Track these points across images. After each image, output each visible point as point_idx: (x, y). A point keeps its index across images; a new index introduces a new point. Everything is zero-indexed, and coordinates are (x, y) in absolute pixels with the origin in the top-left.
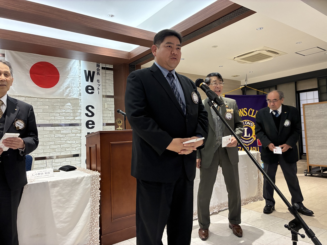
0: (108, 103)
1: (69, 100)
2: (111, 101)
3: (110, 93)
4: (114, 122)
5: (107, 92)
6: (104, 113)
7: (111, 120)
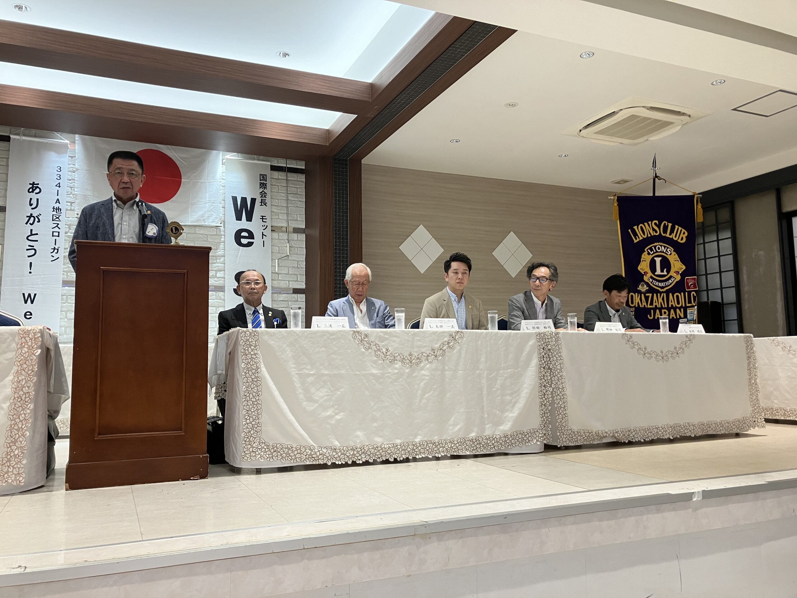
0: (292, 243)
1: (206, 236)
2: (297, 240)
3: (297, 222)
4: (303, 286)
5: (291, 220)
6: (281, 266)
7: (297, 281)
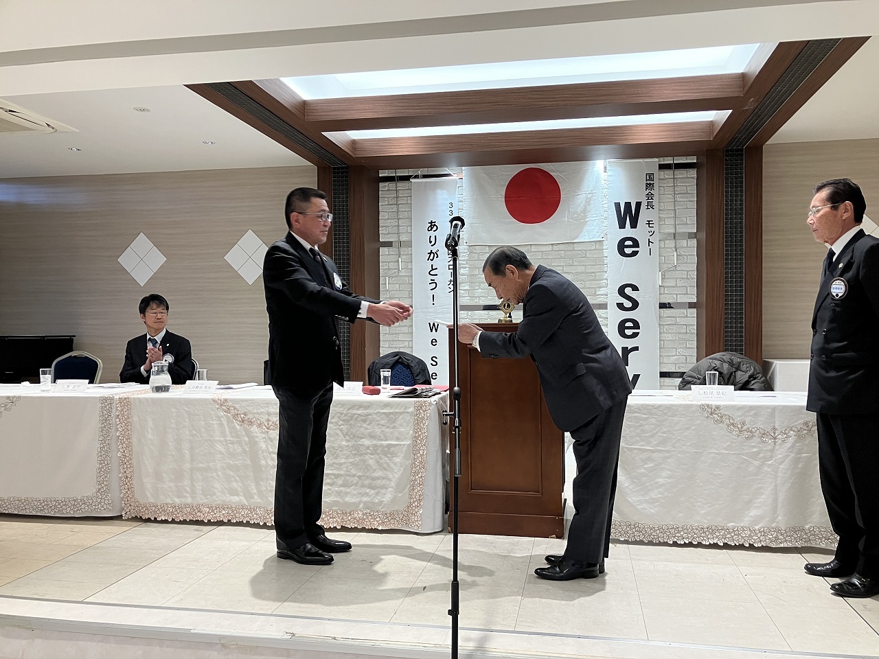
0: (681, 251)
2: (687, 247)
3: (686, 226)
4: (694, 300)
5: (679, 225)
6: (666, 278)
7: (687, 294)
